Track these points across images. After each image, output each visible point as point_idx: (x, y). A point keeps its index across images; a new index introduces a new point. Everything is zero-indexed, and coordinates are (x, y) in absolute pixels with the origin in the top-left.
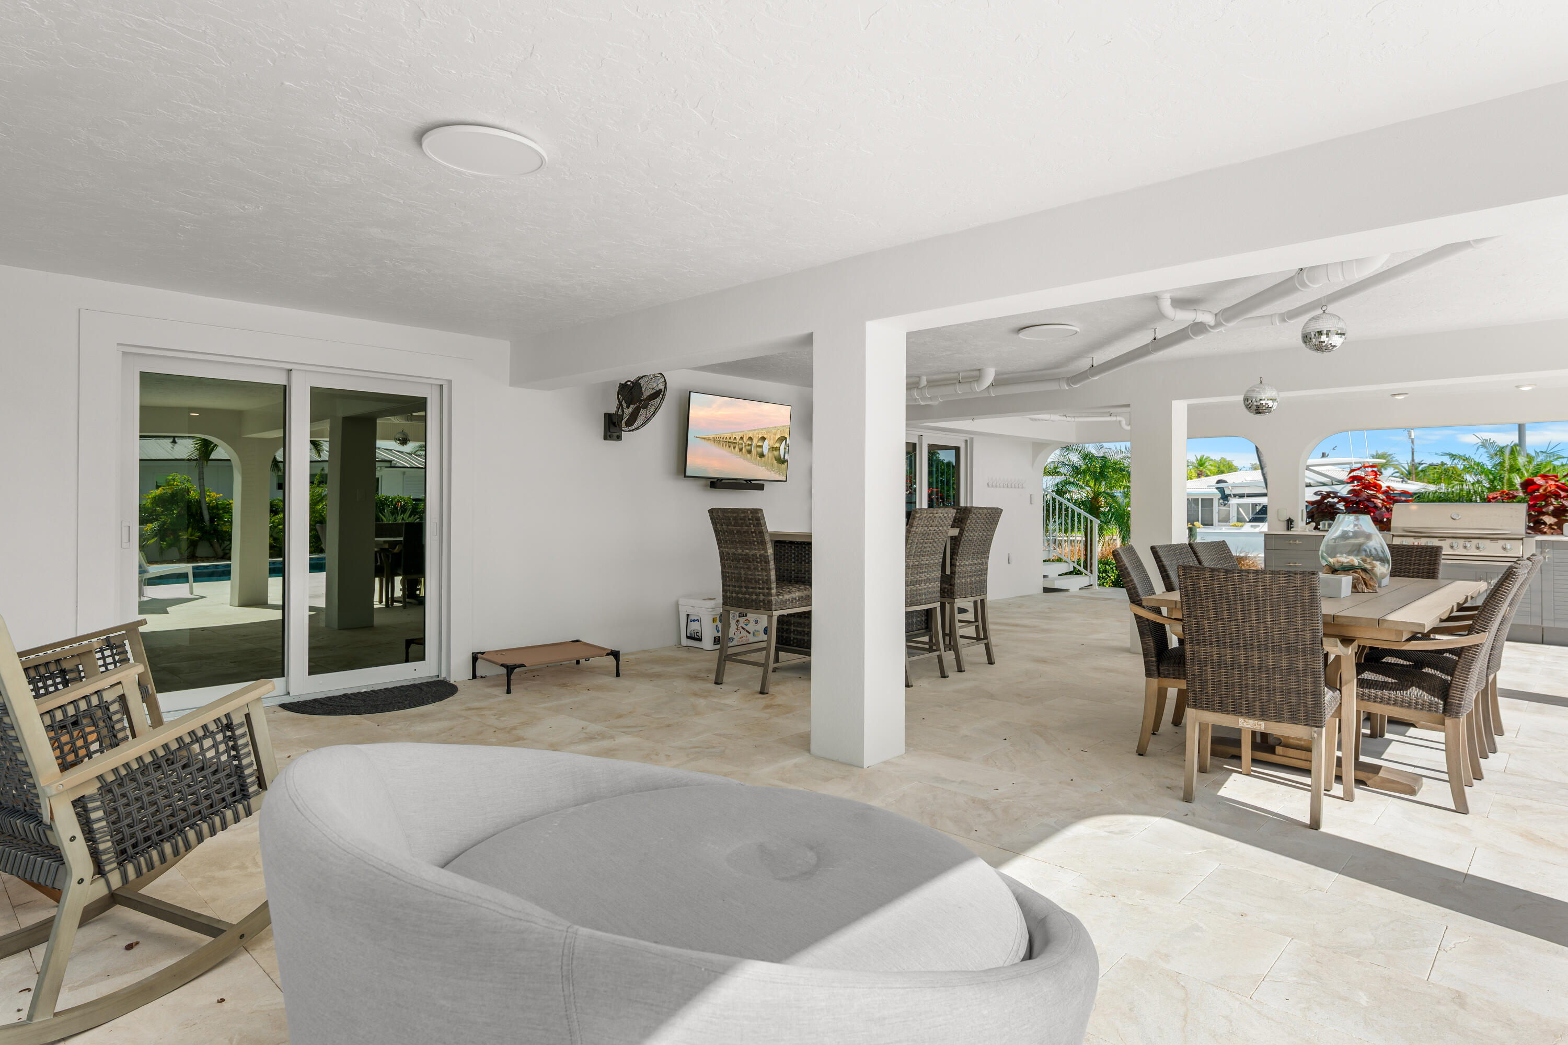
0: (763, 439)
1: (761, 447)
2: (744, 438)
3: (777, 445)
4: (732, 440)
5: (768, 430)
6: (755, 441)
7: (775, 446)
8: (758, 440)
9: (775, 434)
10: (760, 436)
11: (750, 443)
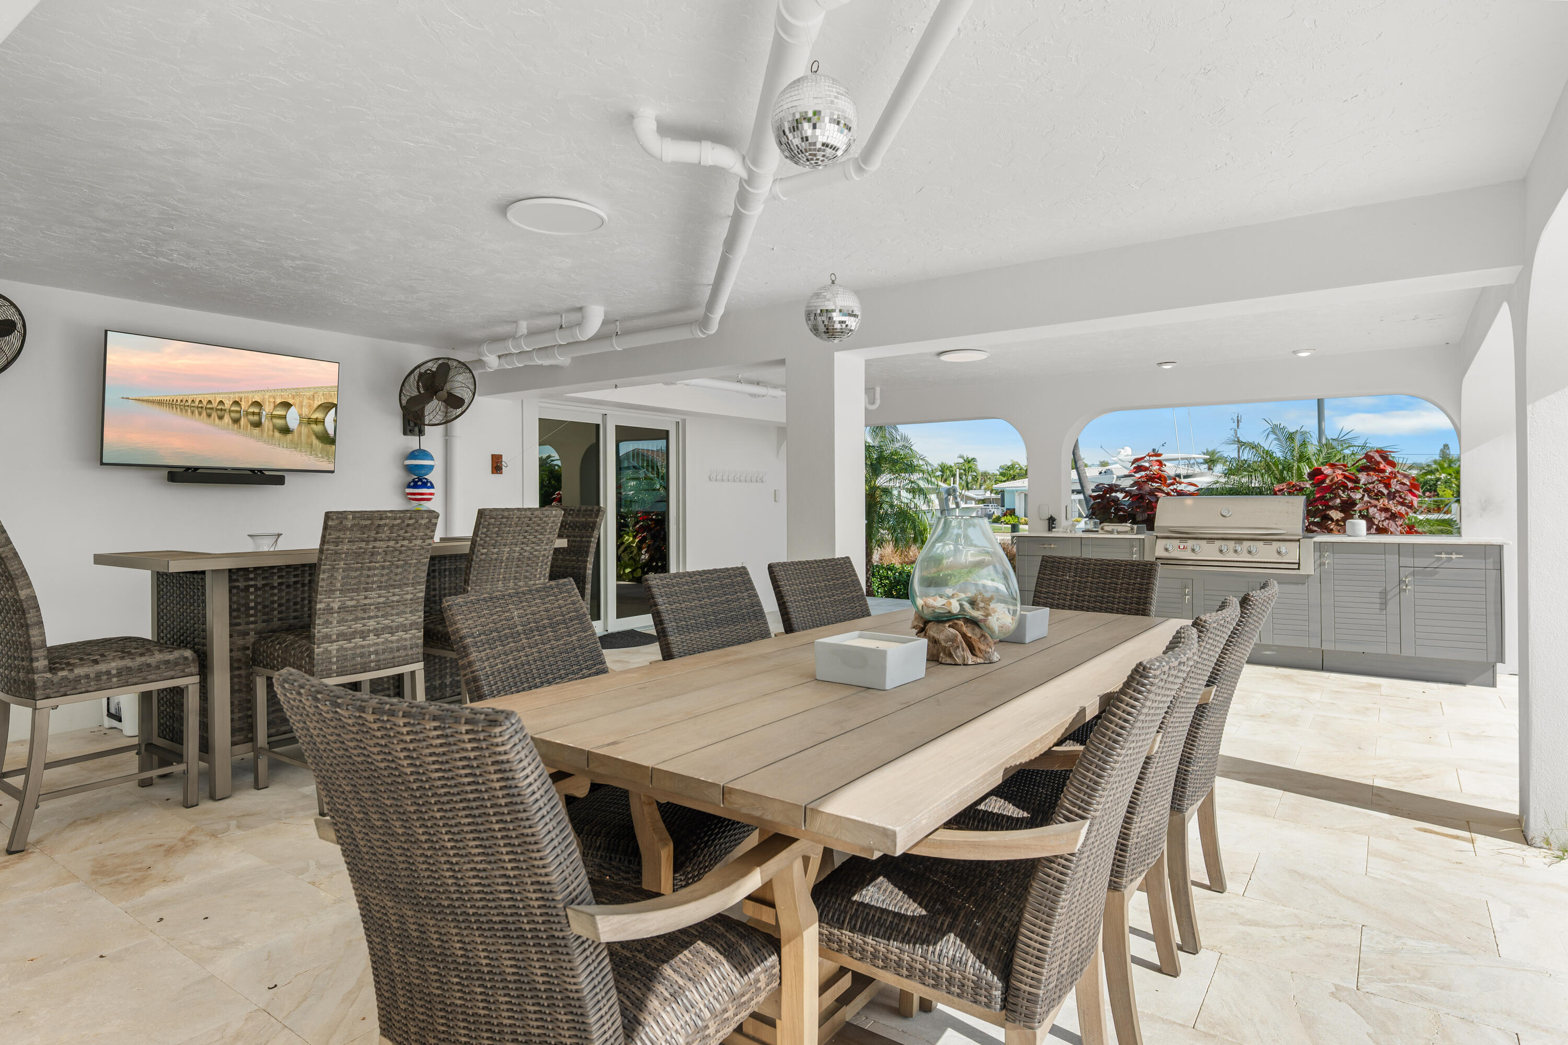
0: (287, 405)
1: (284, 417)
2: (243, 403)
3: (318, 415)
4: (215, 405)
5: (297, 392)
6: (268, 408)
7: (314, 416)
8: (275, 407)
9: (313, 397)
10: (279, 401)
11: (257, 410)
